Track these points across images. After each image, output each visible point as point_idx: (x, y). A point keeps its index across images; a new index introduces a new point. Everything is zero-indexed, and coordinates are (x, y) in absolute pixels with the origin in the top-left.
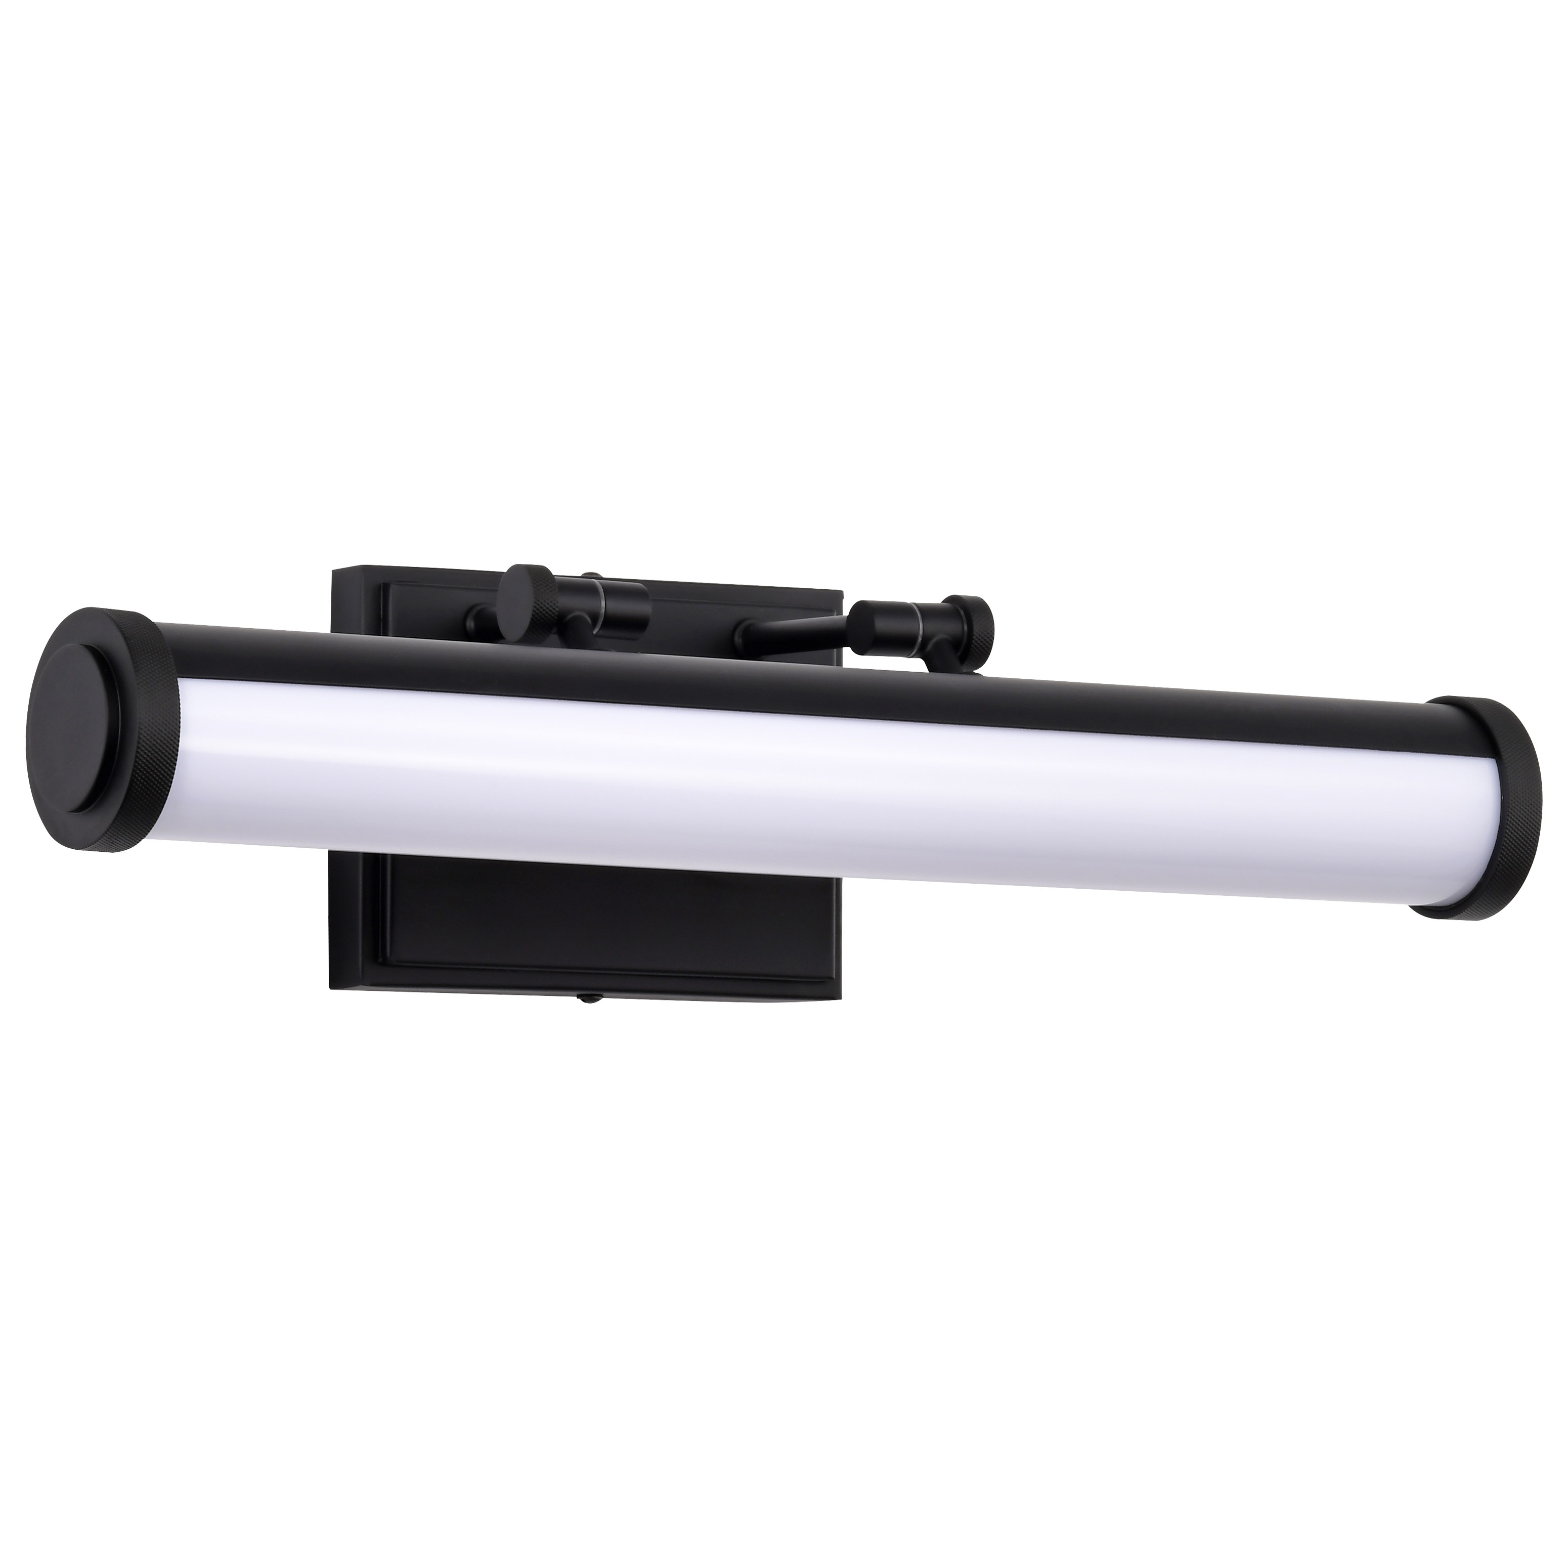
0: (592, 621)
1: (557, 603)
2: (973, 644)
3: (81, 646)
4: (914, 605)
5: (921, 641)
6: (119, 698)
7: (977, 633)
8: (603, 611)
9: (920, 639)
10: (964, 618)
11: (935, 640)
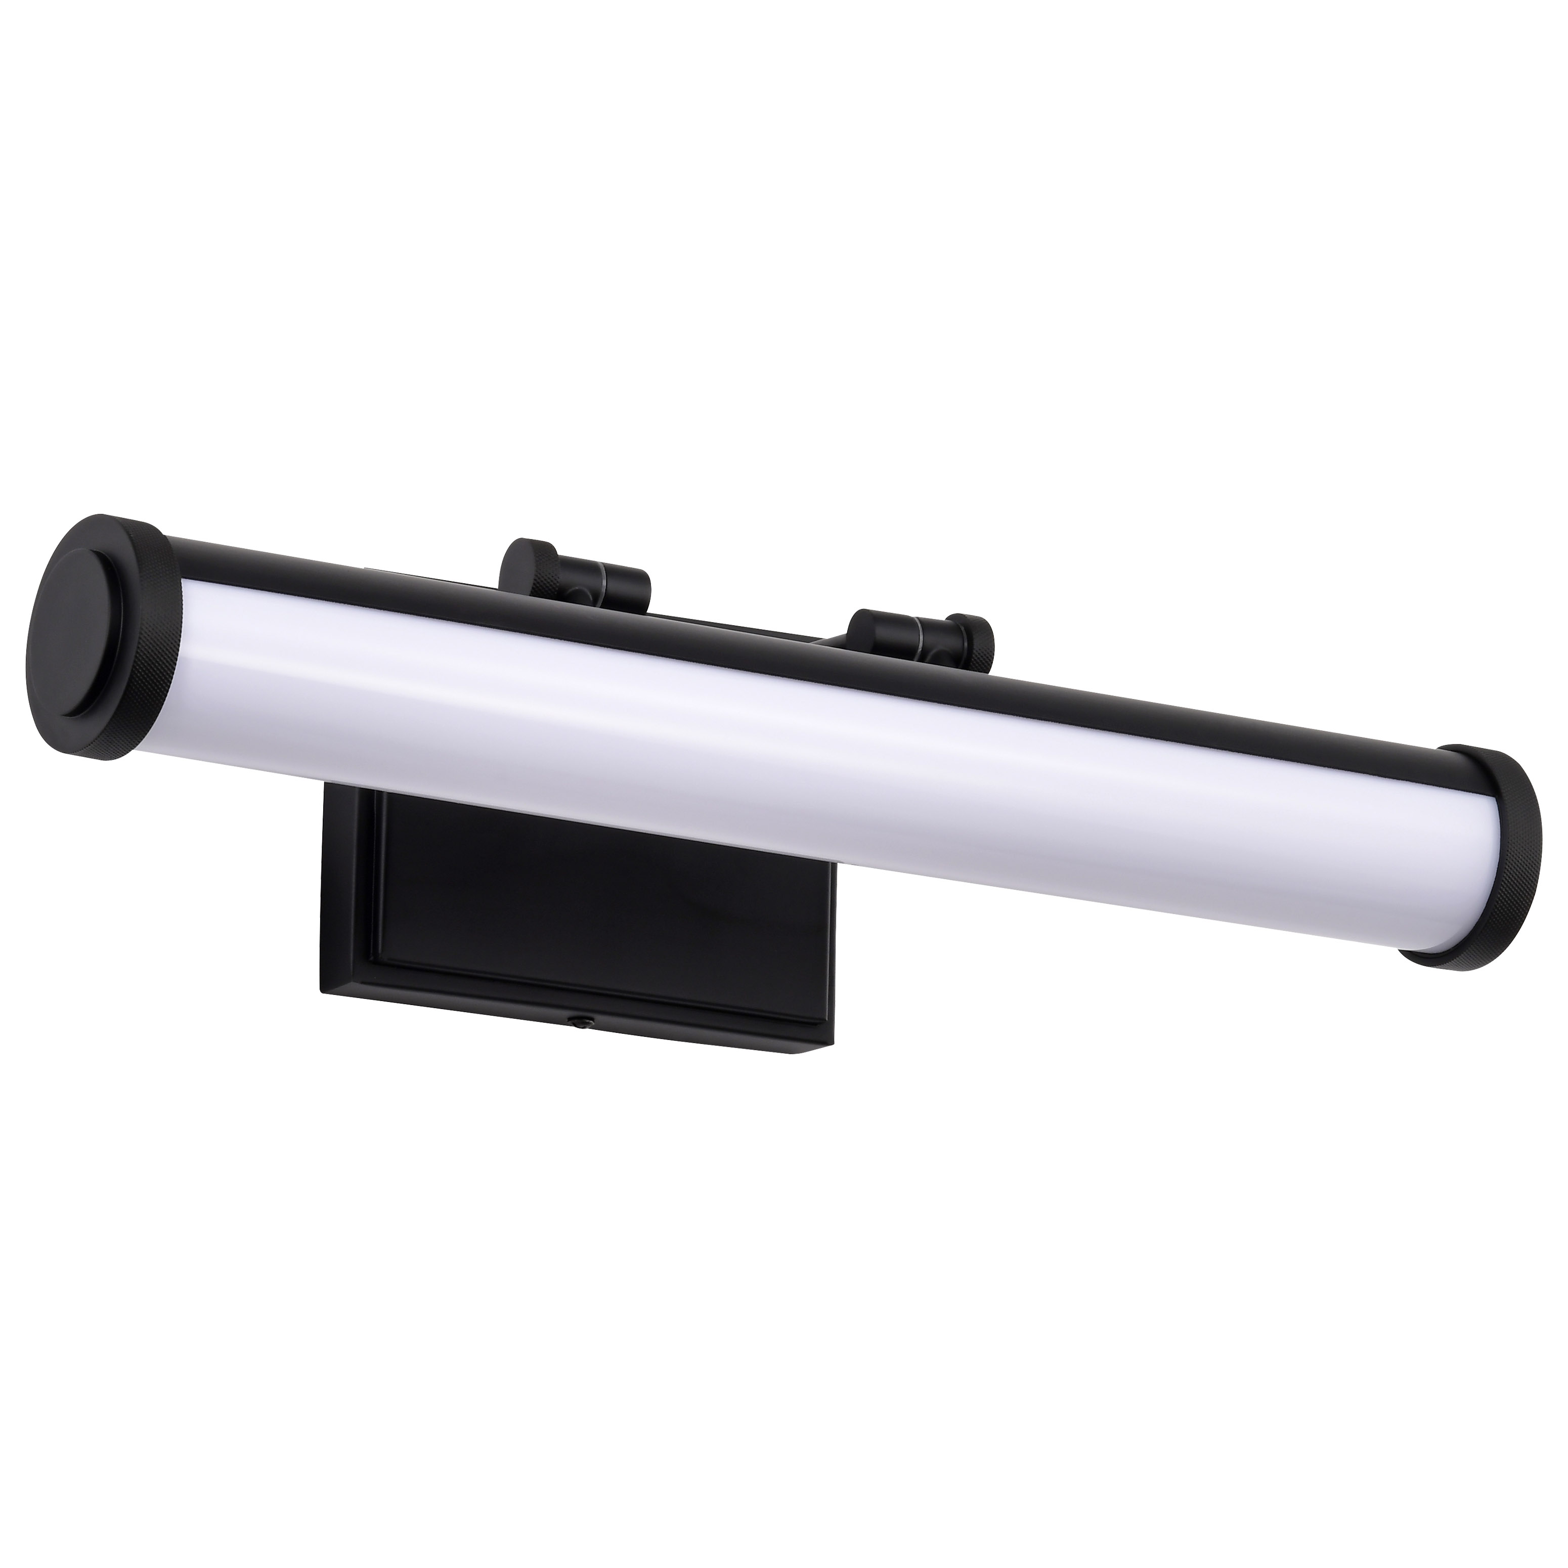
0: (593, 598)
1: (558, 578)
2: (973, 658)
3: (91, 552)
4: (917, 620)
5: (922, 651)
7: (977, 651)
8: (604, 590)
9: (920, 650)
10: (965, 636)
11: (934, 651)
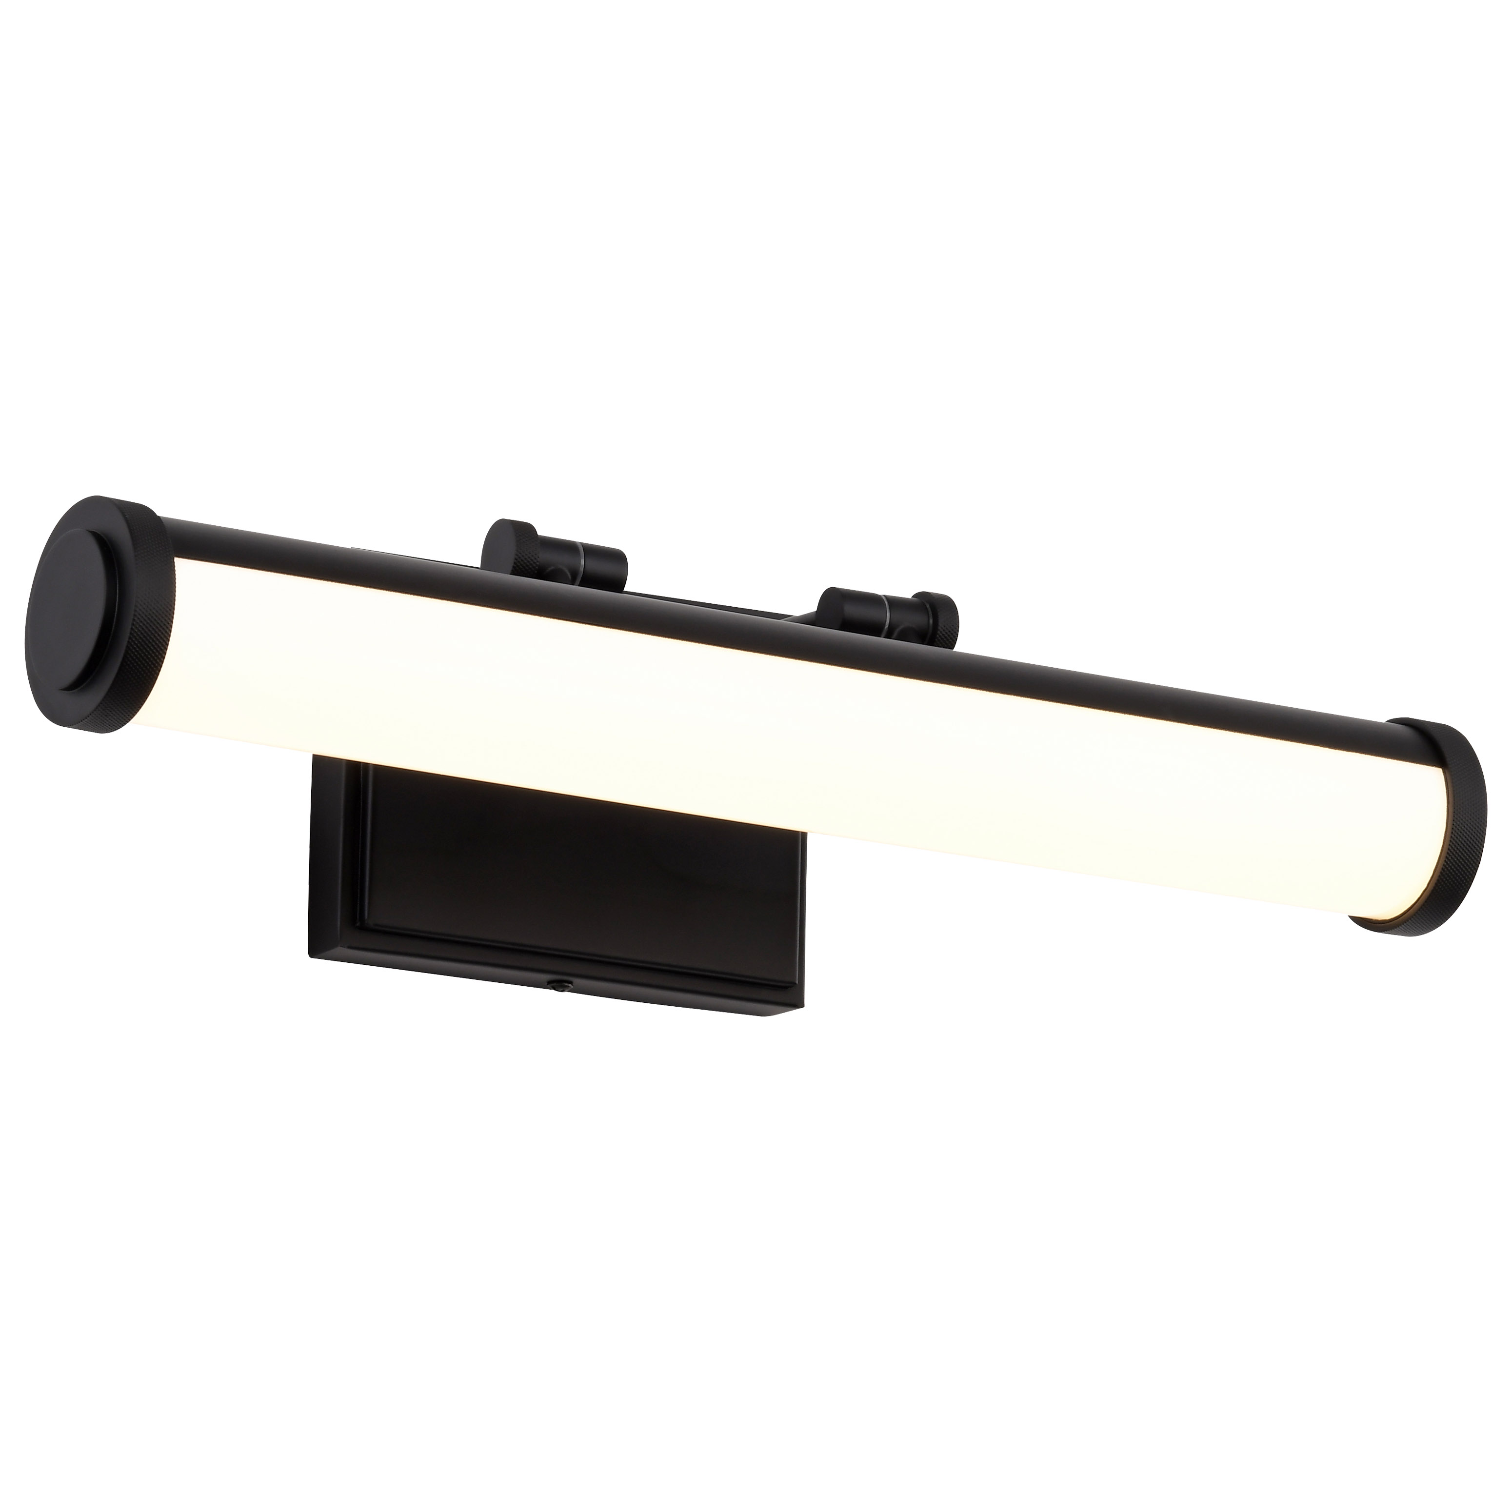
0: (571, 577)
1: (538, 557)
2: (938, 634)
3: (87, 532)
4: (884, 597)
5: (889, 627)
6: (117, 580)
7: (942, 628)
8: (582, 569)
9: (887, 626)
10: (930, 613)
11: (901, 628)
